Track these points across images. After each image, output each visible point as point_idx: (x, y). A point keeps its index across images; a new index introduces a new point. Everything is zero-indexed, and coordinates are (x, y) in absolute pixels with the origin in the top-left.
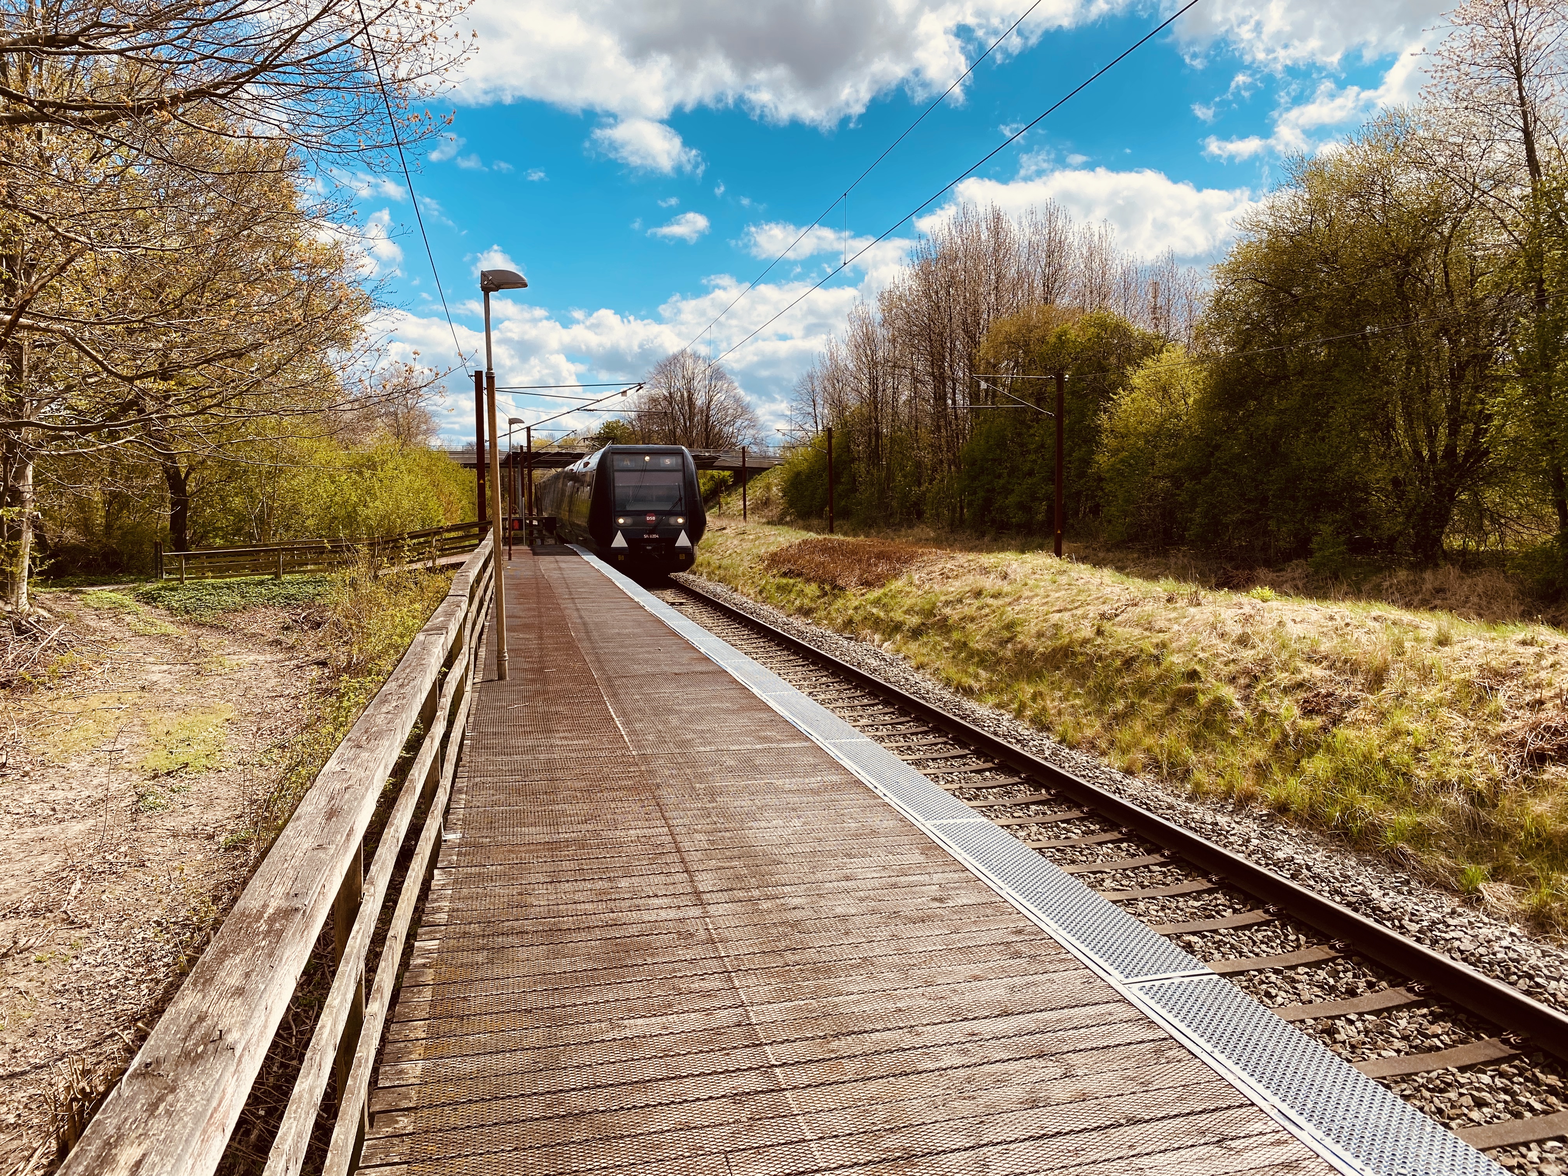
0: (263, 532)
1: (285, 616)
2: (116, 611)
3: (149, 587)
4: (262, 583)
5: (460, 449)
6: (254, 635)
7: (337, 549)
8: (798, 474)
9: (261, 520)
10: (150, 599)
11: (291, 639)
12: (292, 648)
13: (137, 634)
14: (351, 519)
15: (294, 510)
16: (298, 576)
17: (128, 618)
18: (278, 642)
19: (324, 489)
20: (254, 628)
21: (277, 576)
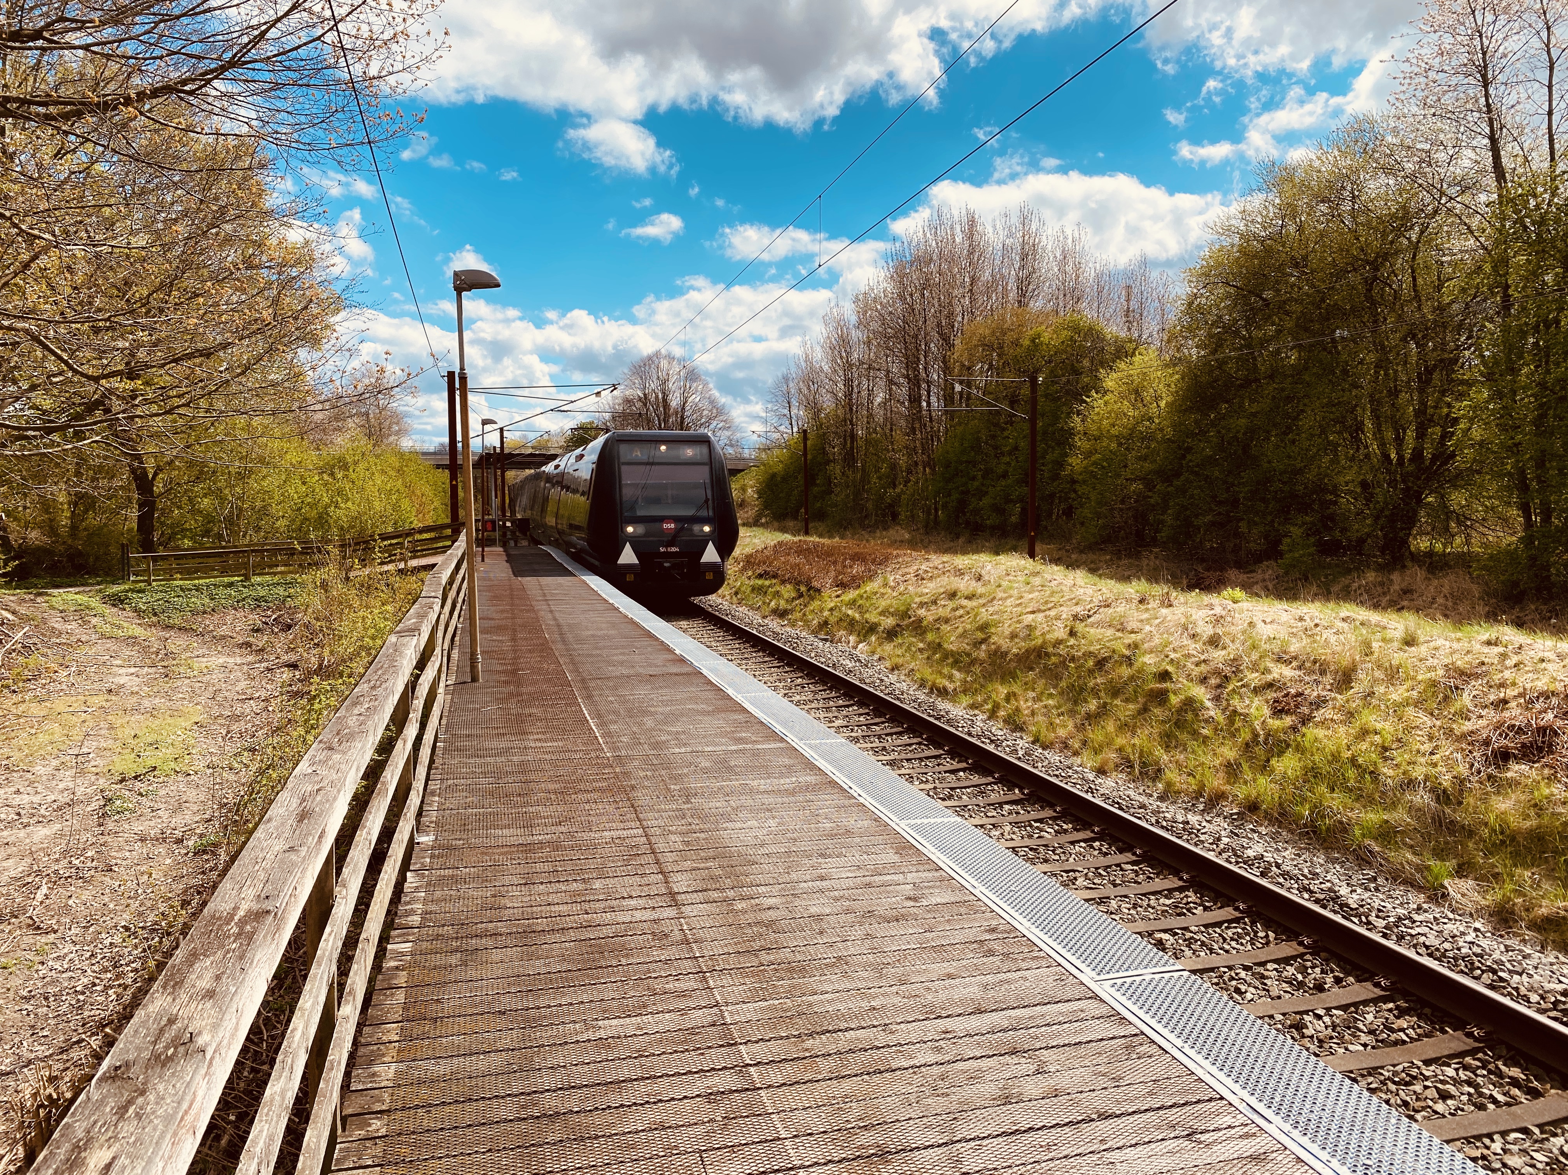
0: (234, 533)
1: (255, 618)
2: (82, 613)
3: (115, 589)
4: (231, 585)
5: (432, 449)
6: (223, 637)
7: (307, 550)
8: (773, 476)
9: (230, 521)
10: (117, 601)
11: (260, 641)
12: (262, 650)
13: (103, 636)
14: (322, 521)
15: (264, 511)
16: (268, 578)
17: (94, 621)
18: (248, 645)
19: (296, 490)
20: (224, 630)
21: (247, 578)
